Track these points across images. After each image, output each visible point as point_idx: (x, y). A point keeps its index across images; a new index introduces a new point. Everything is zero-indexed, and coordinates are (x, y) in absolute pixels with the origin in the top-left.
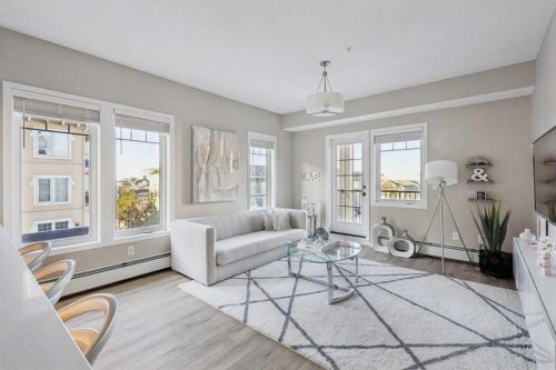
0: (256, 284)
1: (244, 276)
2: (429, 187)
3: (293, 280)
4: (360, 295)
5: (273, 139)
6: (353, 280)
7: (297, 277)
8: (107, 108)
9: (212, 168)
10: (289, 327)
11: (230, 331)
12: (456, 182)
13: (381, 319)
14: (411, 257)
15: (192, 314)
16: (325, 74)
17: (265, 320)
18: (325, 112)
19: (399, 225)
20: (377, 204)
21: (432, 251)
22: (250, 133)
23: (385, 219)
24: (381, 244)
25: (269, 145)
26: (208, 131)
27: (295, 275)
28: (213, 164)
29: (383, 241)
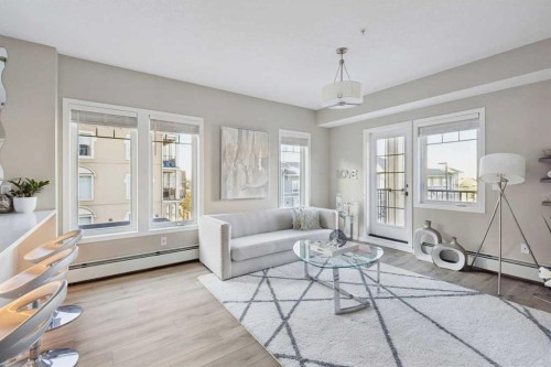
0: (268, 283)
1: (261, 274)
2: (488, 186)
3: (307, 283)
4: (376, 308)
5: (307, 135)
6: (374, 291)
7: (313, 280)
8: (144, 115)
9: (240, 167)
10: (281, 333)
11: (223, 328)
12: (523, 180)
13: (389, 340)
14: (461, 270)
15: (197, 306)
16: (342, 62)
17: (261, 322)
18: (342, 103)
19: (448, 231)
20: (422, 206)
21: (491, 265)
22: (280, 131)
23: (429, 223)
24: (424, 252)
25: (302, 142)
26: (236, 131)
27: (312, 279)
28: (241, 162)
29: (428, 249)
